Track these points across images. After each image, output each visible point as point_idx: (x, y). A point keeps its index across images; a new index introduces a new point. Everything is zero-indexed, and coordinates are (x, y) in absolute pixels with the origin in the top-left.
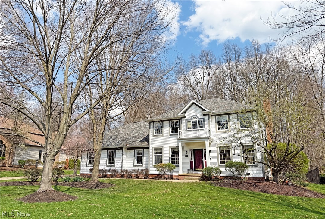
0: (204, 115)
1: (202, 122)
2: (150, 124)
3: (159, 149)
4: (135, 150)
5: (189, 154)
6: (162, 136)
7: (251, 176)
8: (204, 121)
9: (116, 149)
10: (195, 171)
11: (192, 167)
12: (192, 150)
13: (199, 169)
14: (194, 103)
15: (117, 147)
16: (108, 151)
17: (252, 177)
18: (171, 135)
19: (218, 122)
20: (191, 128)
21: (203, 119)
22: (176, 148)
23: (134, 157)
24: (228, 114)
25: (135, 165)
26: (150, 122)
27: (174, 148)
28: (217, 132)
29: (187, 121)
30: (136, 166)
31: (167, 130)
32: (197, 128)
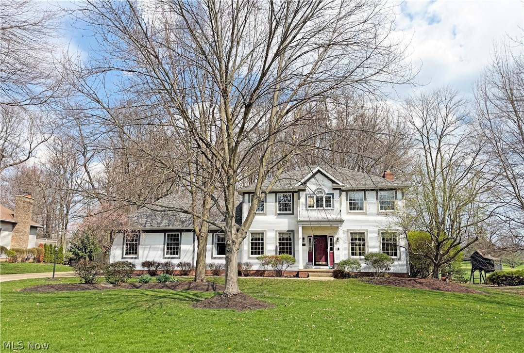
0: (334, 189)
1: (330, 198)
2: (244, 196)
3: (259, 234)
4: (214, 234)
5: (306, 242)
6: (265, 214)
7: (391, 271)
8: (333, 198)
9: (182, 231)
10: (315, 265)
11: (310, 260)
12: (312, 236)
13: (320, 263)
14: (319, 171)
15: (184, 228)
16: (167, 234)
17: (393, 273)
18: (279, 214)
19: (351, 200)
20: (313, 207)
21: (333, 194)
22: (287, 234)
23: (212, 244)
24: (365, 190)
25: (214, 256)
26: (244, 193)
27: (283, 234)
28: (348, 213)
29: (308, 196)
30: (215, 258)
31: (271, 206)
32: (322, 206)
